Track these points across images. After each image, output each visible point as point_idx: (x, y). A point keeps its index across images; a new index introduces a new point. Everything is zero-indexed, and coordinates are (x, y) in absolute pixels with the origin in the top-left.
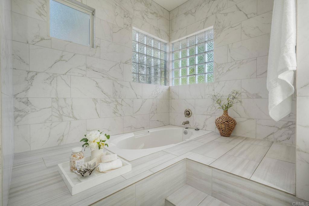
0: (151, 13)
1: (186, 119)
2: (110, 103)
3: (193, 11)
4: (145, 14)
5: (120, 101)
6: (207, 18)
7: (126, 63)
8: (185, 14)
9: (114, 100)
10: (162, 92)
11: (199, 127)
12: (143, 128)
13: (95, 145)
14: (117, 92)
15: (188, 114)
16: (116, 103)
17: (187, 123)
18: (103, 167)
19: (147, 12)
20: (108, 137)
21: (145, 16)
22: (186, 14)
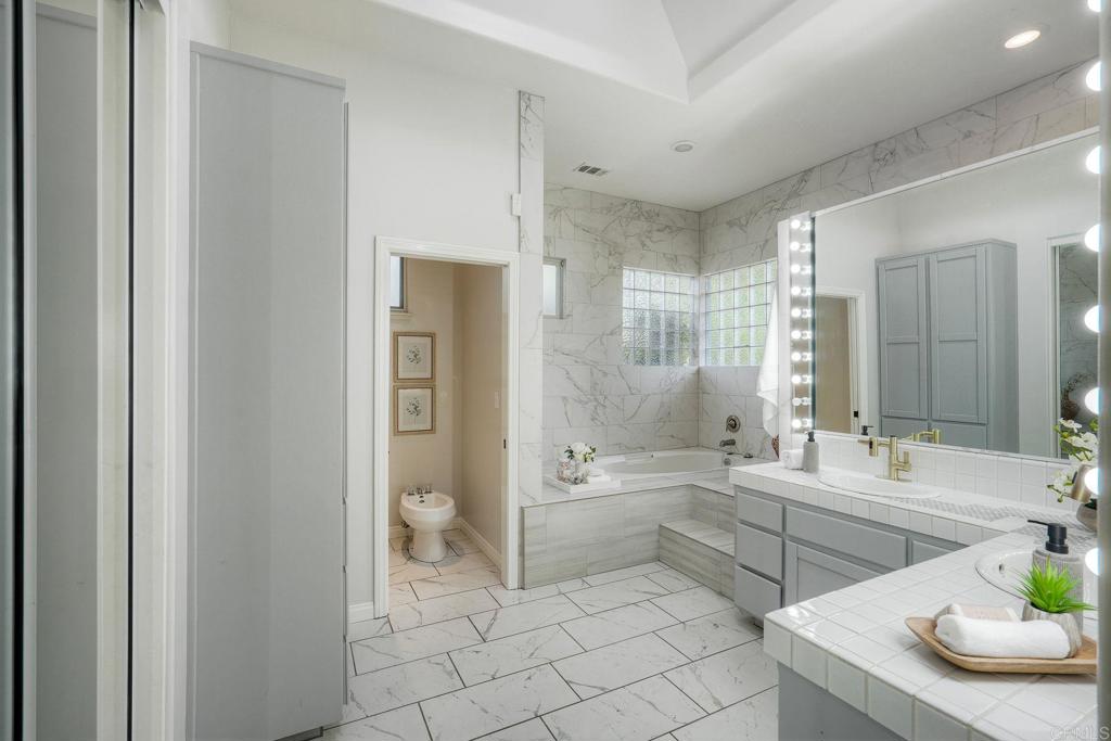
0: (659, 230)
1: (729, 436)
2: (586, 403)
3: (743, 222)
4: (647, 237)
5: (601, 399)
6: (767, 241)
7: (611, 334)
8: (728, 223)
9: (592, 398)
10: (682, 379)
11: (752, 452)
12: (643, 448)
13: (580, 457)
14: (596, 384)
15: (733, 425)
16: (595, 403)
17: (732, 443)
18: (590, 479)
19: (650, 232)
20: (594, 450)
21: (648, 242)
22: (730, 224)
